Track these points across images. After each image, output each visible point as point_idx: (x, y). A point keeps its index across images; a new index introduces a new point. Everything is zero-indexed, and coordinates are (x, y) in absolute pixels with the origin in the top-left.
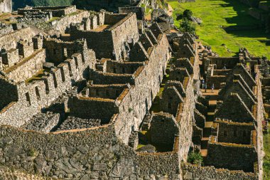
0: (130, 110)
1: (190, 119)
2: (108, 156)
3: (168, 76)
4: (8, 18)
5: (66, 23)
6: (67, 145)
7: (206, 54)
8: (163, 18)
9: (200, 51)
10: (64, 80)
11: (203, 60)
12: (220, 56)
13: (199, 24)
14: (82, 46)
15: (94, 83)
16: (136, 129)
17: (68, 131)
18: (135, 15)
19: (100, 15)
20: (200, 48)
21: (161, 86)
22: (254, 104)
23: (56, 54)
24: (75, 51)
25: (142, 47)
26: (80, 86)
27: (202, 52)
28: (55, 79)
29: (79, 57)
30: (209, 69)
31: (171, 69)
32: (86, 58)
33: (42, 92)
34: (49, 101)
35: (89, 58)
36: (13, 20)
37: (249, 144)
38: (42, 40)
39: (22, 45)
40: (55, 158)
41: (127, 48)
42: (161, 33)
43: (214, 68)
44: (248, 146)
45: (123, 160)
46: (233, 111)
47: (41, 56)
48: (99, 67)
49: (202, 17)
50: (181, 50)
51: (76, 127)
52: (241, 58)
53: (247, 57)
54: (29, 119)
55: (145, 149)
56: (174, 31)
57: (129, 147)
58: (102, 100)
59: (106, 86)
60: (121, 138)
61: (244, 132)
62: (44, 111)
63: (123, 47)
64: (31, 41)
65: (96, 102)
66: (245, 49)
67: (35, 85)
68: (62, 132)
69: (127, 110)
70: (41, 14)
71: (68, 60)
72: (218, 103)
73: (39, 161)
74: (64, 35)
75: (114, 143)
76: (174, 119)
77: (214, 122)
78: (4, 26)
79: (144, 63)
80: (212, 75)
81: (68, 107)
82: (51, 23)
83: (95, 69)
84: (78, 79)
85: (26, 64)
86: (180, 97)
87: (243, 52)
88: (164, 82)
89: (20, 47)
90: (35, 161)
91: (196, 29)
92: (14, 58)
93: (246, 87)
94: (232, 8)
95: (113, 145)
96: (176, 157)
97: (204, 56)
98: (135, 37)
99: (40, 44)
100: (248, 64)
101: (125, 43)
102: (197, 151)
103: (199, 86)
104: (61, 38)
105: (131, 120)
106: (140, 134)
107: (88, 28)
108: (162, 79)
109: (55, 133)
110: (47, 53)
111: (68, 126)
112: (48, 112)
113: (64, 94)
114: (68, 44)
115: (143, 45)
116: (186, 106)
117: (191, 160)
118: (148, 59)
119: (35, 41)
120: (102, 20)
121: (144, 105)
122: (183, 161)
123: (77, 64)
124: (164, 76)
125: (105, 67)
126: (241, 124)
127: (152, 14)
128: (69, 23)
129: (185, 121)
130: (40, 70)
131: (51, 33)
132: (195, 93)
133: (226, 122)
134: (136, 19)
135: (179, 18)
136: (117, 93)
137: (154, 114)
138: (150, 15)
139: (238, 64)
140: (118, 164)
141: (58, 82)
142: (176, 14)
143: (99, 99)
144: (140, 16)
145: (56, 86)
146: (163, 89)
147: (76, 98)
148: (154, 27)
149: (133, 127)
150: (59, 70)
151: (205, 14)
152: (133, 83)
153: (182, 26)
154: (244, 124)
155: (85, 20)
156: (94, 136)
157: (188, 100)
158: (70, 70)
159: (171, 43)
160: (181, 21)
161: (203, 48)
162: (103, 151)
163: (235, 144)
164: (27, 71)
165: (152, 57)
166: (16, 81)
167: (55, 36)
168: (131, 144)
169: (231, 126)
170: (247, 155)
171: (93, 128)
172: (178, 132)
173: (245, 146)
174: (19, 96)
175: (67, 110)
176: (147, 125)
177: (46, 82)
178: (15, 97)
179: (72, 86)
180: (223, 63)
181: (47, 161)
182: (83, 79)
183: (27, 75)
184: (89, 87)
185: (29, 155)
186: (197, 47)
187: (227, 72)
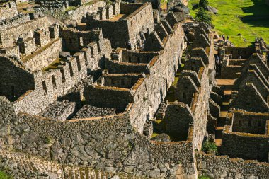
0: (145, 99)
1: (204, 109)
2: (123, 144)
3: (183, 65)
4: (25, 7)
5: (82, 12)
6: (83, 133)
7: (222, 44)
8: (179, 8)
9: (215, 40)
10: (79, 69)
11: (219, 50)
12: (236, 46)
13: (215, 13)
14: (97, 35)
15: (109, 73)
16: (151, 118)
17: (83, 119)
18: (150, 5)
19: (116, 4)
20: (216, 37)
21: (176, 76)
23: (72, 43)
24: (91, 41)
25: (157, 36)
26: (96, 75)
27: (218, 42)
28: (71, 68)
29: (95, 46)
30: (224, 59)
31: (186, 59)
32: (102, 48)
33: (58, 80)
34: (65, 89)
35: (105, 48)
36: (30, 10)
37: (264, 134)
38: (58, 30)
39: (39, 35)
40: (71, 146)
41: (142, 38)
42: (177, 23)
43: (230, 58)
44: (263, 136)
45: (137, 148)
46: (248, 101)
47: (58, 45)
48: (114, 57)
49: (218, 7)
50: (196, 40)
51: (91, 116)
52: (257, 48)
53: (263, 47)
54: (45, 107)
55: (160, 138)
56: (190, 21)
57: (144, 136)
58: (117, 89)
59: (121, 75)
60: (136, 126)
61: (259, 122)
62: (60, 99)
63: (139, 37)
64: (48, 30)
65: (111, 91)
66: (261, 39)
67: (52, 74)
68: (77, 120)
69: (142, 99)
70: (58, 3)
71: (84, 49)
72: (233, 93)
73: (55, 149)
74: (80, 24)
75: (129, 132)
76: (188, 108)
77: (229, 112)
78: (21, 16)
79: (159, 53)
80: (227, 65)
81: (84, 96)
82: (67, 12)
83: (110, 59)
84: (94, 68)
85: (42, 53)
86: (195, 86)
87: (259, 42)
88: (179, 71)
89: (37, 36)
90: (51, 148)
91: (212, 18)
92: (31, 47)
93: (262, 77)
95: (128, 133)
96: (190, 146)
97: (219, 46)
98: (151, 27)
99: (57, 33)
100: (264, 54)
101: (140, 33)
102: (212, 140)
103: (214, 76)
104: (77, 27)
105: (145, 109)
106: (154, 122)
107: (104, 18)
108: (177, 68)
109: (70, 121)
110: (64, 42)
111: (84, 114)
112: (64, 101)
113: (80, 83)
114: (84, 34)
115: (158, 34)
116: (201, 96)
117: (205, 150)
118: (163, 49)
119: (51, 30)
120: (118, 9)
121: (159, 95)
122: (197, 150)
123: (92, 53)
124: (179, 66)
125: (120, 57)
126: (256, 114)
127: (168, 4)
128: (85, 13)
129: (200, 111)
130: (56, 59)
131: (68, 22)
132: (210, 83)
133: (240, 112)
134: (151, 9)
135: (195, 7)
136: (132, 82)
137: (168, 103)
138: (166, 5)
139: (254, 54)
140: (133, 152)
141: (74, 71)
142: (192, 4)
143: (114, 88)
144: (156, 5)
145: (72, 75)
146: (178, 78)
147: (91, 87)
148: (169, 17)
149: (147, 116)
150: (75, 60)
152: (148, 73)
153: (198, 15)
154: (259, 114)
155: (101, 9)
156: (109, 124)
157: (203, 90)
158: (86, 59)
159: (186, 32)
160: (197, 10)
161: (219, 37)
162: (118, 139)
163: (249, 134)
164: (44, 60)
165: (168, 47)
166: (33, 70)
167: (71, 26)
168: (145, 133)
169: (245, 116)
170: (261, 145)
171: (108, 117)
172: (193, 121)
173: (259, 136)
174: (36, 84)
175: (82, 98)
176: (161, 114)
177: (62, 71)
178: (31, 85)
179: (88, 75)
180: (239, 53)
181: (63, 148)
182: (99, 68)
183: (43, 64)
184: (104, 77)
185: (46, 143)
186: (213, 37)
187: (243, 62)
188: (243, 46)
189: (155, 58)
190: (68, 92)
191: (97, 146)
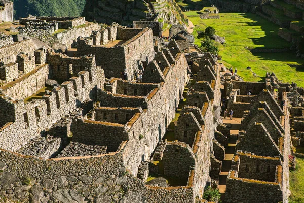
0: (140, 137)
1: (207, 150)
2: (114, 188)
3: (185, 100)
4: (8, 28)
5: (73, 36)
6: (68, 174)
7: (229, 78)
8: (183, 36)
9: (222, 73)
10: (67, 100)
11: (225, 84)
12: (245, 81)
13: (223, 43)
14: (89, 63)
15: (101, 105)
16: (147, 158)
17: (69, 158)
18: (151, 31)
19: (112, 29)
20: (222, 70)
21: (177, 112)
22: (280, 136)
23: (60, 70)
24: (82, 69)
25: (157, 66)
26: (86, 108)
27: (225, 75)
28: (57, 98)
29: (86, 75)
30: (231, 94)
31: (189, 93)
32: (94, 77)
33: (43, 112)
35: (97, 77)
36: (14, 31)
37: (273, 181)
38: (45, 54)
39: (23, 60)
40: (53, 189)
41: (140, 67)
42: (180, 52)
43: (238, 94)
44: (272, 184)
45: (130, 193)
46: (257, 143)
47: (44, 72)
48: (108, 88)
49: (226, 37)
50: (201, 72)
51: (79, 154)
52: (268, 84)
53: (275, 82)
54: (26, 143)
55: (156, 182)
56: (194, 50)
57: (138, 179)
58: (110, 124)
59: (115, 108)
60: (129, 168)
61: (269, 167)
62: (44, 134)
63: (136, 66)
64: (33, 54)
65: (103, 126)
66: (273, 74)
67: (35, 105)
68: (62, 159)
69: (137, 137)
70: (45, 24)
71: (74, 78)
72: (241, 134)
73: (36, 192)
74: (70, 49)
75: (122, 174)
76: (190, 149)
77: (235, 155)
78: (4, 37)
79: (159, 85)
80: (235, 101)
81: (71, 131)
82: (56, 35)
83: (103, 90)
84: (84, 99)
85: (25, 80)
86: (198, 124)
87: (270, 77)
88: (180, 107)
89: (20, 61)
90: (30, 191)
91: (219, 49)
92: (12, 73)
93: (272, 117)
94: (260, 27)
95: (120, 176)
96: (190, 192)
97: (226, 80)
98: (150, 55)
99: (43, 59)
100: (275, 90)
101: (138, 61)
102: (215, 187)
103: (219, 113)
104: (67, 52)
105: (141, 149)
106: (151, 165)
107: (98, 43)
108: (178, 103)
109: (54, 160)
110: (51, 69)
111: (70, 152)
112: (48, 136)
113: (68, 116)
114: (74, 60)
115: (159, 64)
116: (204, 135)
117: (207, 197)
118: (163, 81)
119: (37, 55)
120: (114, 34)
121: (157, 132)
122: (198, 197)
123: (83, 83)
124: (181, 101)
125: (114, 88)
126: (265, 158)
127: (170, 31)
128: (77, 37)
129: (202, 152)
130: (41, 88)
131: (56, 46)
132: (215, 120)
133: (248, 155)
134: (151, 35)
135: (200, 35)
136: (127, 118)
137: (167, 143)
138: (168, 31)
139: (264, 90)
140: (124, 198)
141: (61, 103)
142: (197, 32)
143: (107, 124)
144: (157, 31)
145: (58, 107)
146: (178, 115)
147: (80, 121)
148: (171, 45)
149: (143, 157)
150: (63, 89)
151: (230, 33)
152: (145, 107)
153: (203, 45)
154: (269, 158)
155: (95, 33)
156: (99, 164)
157: (206, 128)
158: (75, 89)
159: (190, 63)
160: (202, 39)
161: (226, 70)
162: (108, 182)
163: (257, 181)
164: (27, 89)
165: (168, 78)
166: (13, 99)
167: (60, 51)
168: (140, 176)
169: (254, 159)
170: (270, 193)
171: (98, 156)
172: (194, 164)
173: (268, 183)
174: (16, 116)
175: (69, 134)
176: (159, 155)
177: (48, 102)
178: (11, 117)
179: (77, 107)
180: (247, 89)
181: (44, 191)
182: (90, 100)
183: (26, 93)
184: (96, 110)
185: (25, 184)
186: (219, 69)
187: (252, 98)
188: (252, 81)
189: (154, 91)
190: (53, 126)
191: (85, 189)
